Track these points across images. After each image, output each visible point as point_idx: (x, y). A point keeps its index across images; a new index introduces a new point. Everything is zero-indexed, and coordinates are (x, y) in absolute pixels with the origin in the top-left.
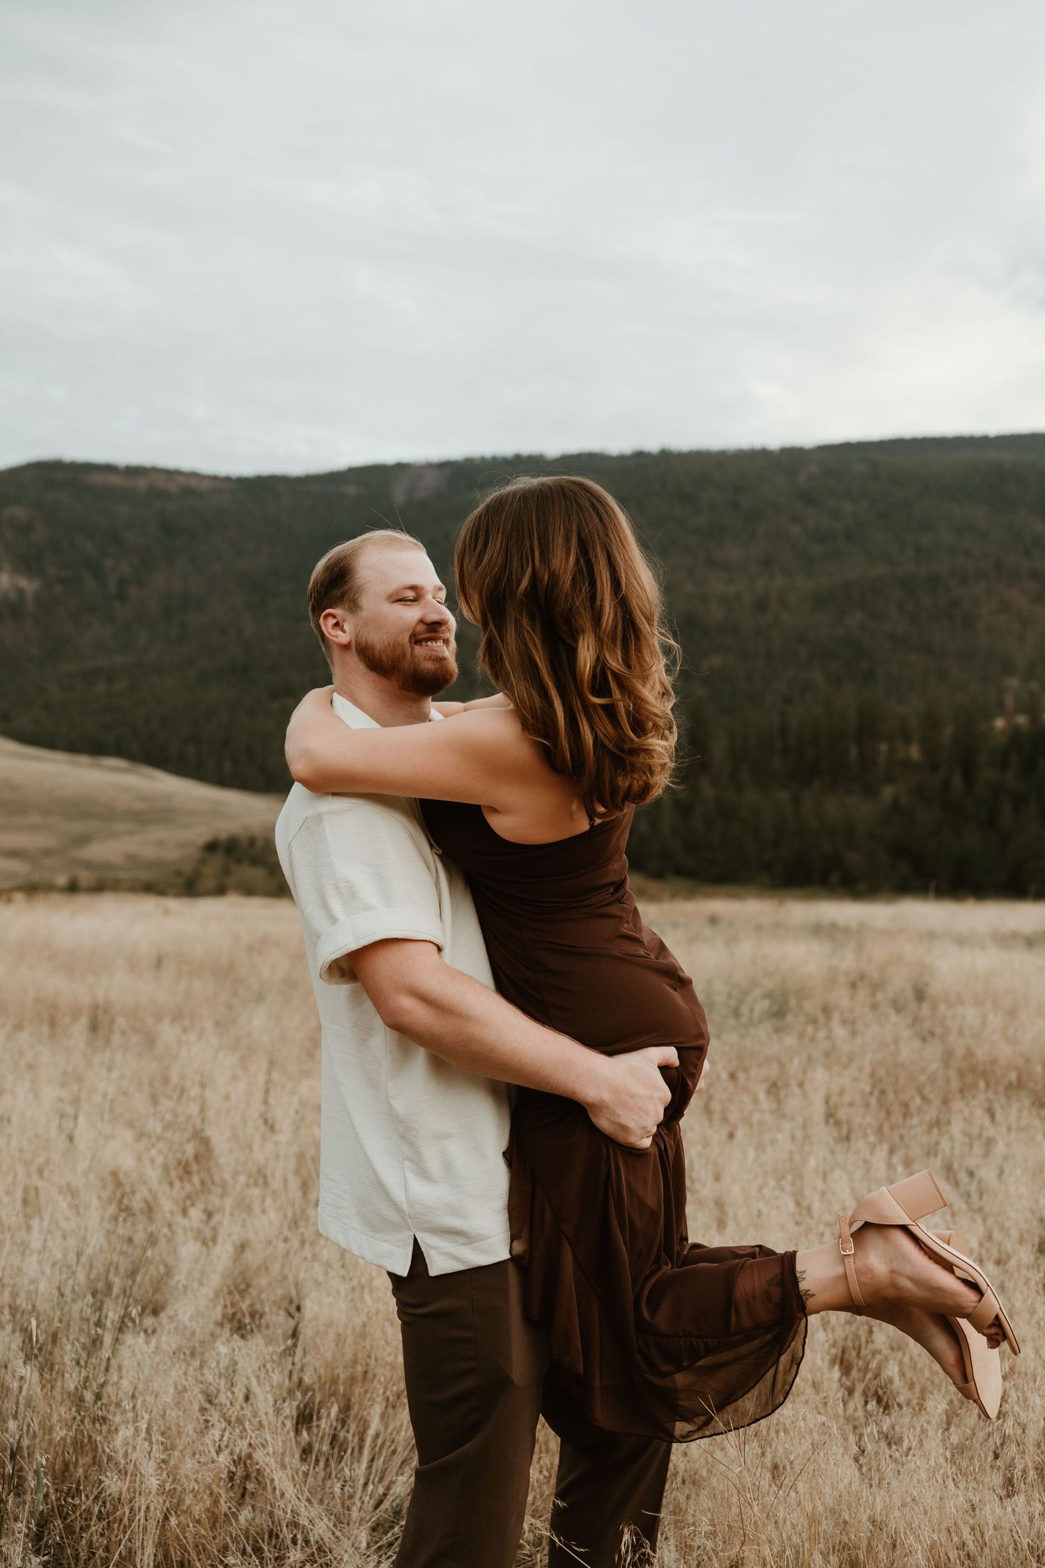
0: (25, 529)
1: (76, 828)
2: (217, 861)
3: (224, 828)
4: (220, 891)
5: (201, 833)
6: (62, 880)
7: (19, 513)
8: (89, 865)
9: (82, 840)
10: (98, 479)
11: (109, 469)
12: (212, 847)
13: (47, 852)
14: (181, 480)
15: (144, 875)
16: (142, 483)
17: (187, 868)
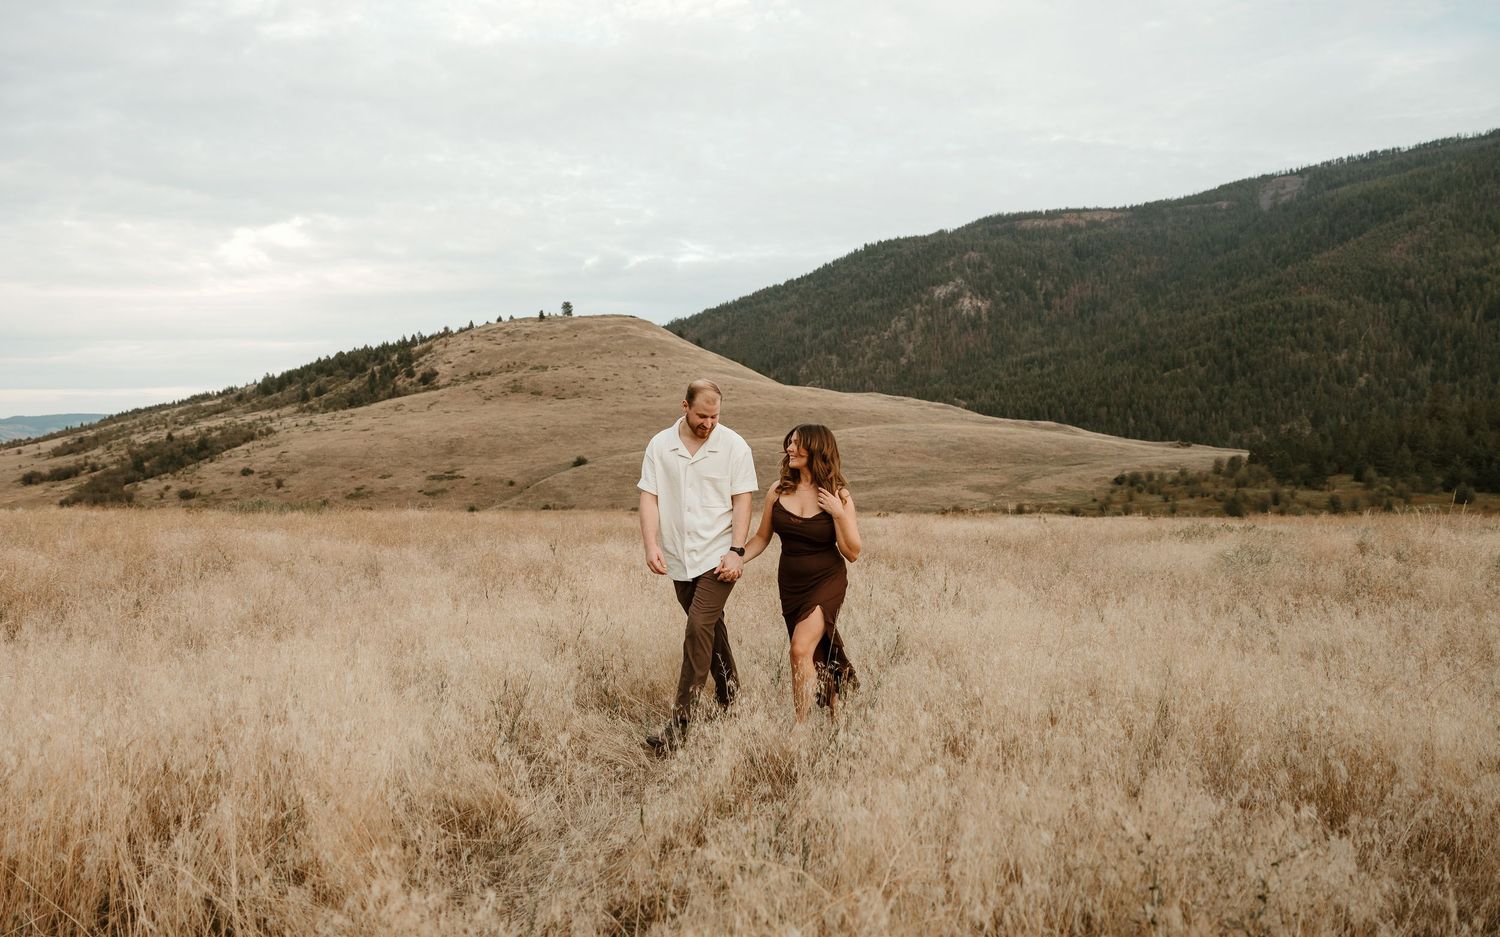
0: (981, 265)
1: (1021, 469)
2: (1125, 490)
3: (1128, 467)
4: (1127, 512)
5: (1111, 472)
6: (1012, 506)
7: (974, 256)
8: (1030, 495)
9: (1026, 478)
10: (1027, 224)
11: (1035, 215)
12: (1119, 481)
13: (1002, 487)
14: (1088, 216)
15: (1070, 502)
16: (1059, 223)
17: (1102, 496)
